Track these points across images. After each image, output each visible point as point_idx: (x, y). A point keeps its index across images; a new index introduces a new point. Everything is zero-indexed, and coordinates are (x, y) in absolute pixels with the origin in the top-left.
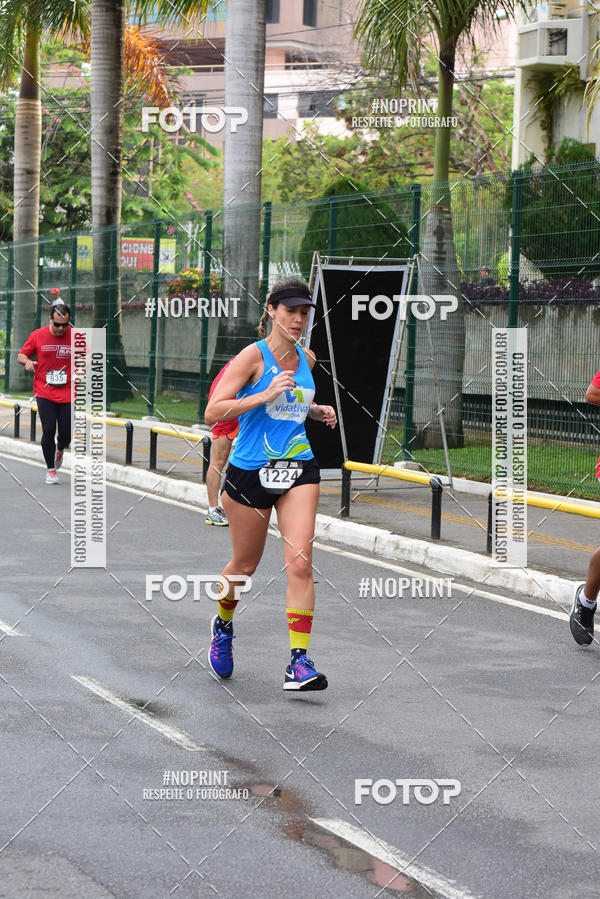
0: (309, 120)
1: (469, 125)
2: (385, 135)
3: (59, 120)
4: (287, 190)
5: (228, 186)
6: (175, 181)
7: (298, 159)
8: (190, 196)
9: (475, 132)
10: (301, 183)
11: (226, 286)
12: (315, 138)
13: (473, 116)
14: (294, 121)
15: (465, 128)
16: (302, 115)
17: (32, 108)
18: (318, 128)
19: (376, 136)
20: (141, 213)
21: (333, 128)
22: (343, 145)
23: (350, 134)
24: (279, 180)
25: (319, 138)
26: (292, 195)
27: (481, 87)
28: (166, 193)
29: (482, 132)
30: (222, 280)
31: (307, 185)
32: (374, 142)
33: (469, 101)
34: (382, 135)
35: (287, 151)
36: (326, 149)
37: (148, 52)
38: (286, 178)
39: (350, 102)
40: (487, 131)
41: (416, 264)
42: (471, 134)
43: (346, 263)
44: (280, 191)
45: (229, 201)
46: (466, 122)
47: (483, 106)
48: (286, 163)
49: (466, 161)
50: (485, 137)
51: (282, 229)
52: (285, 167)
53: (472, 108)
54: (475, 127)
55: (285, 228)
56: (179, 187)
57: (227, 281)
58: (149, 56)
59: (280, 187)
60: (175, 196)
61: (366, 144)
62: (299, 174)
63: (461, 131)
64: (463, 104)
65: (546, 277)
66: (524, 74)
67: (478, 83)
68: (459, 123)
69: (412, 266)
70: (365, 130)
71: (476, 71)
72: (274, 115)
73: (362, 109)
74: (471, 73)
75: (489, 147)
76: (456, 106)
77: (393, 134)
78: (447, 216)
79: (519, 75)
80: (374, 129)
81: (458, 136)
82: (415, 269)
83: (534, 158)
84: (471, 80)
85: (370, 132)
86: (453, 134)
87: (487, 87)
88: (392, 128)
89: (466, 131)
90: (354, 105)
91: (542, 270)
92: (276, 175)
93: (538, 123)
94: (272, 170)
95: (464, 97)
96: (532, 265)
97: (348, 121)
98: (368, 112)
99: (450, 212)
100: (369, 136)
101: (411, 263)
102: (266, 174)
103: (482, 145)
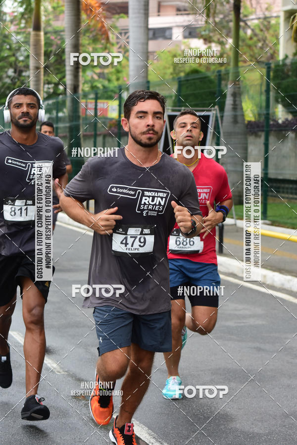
0: (186, 40)
1: (264, 41)
3: (59, 42)
4: (174, 75)
6: (118, 72)
8: (125, 79)
9: (267, 45)
10: (181, 71)
13: (266, 37)
14: (180, 41)
16: (185, 37)
17: (38, 36)
18: (189, 44)
19: (219, 48)
20: (101, 87)
21: (198, 44)
23: (206, 46)
24: (171, 70)
27: (270, 22)
28: (114, 78)
33: (264, 29)
37: (97, 6)
38: (174, 69)
42: (265, 46)
45: (132, 81)
47: (271, 31)
53: (266, 33)
54: (267, 42)
56: (120, 75)
58: (97, 8)
59: (172, 74)
60: (118, 79)
63: (260, 44)
64: (261, 30)
65: (294, 116)
66: (285, 15)
67: (268, 20)
68: (259, 40)
69: (214, 112)
70: (213, 45)
71: (268, 14)
72: (170, 38)
73: (211, 34)
74: (264, 14)
75: (274, 52)
76: (257, 31)
77: (228, 46)
78: (238, 86)
79: (282, 15)
80: (218, 45)
81: (258, 47)
82: (216, 114)
83: (286, 57)
84: (265, 18)
85: (216, 46)
86: (256, 46)
87: (273, 22)
88: (226, 44)
89: (263, 45)
90: (207, 32)
91: (291, 113)
92: (169, 68)
93: (292, 39)
94: (168, 66)
95: (262, 27)
96: (286, 110)
97: (205, 40)
98: (214, 36)
99: (239, 84)
100: (216, 48)
101: (214, 110)
102: (165, 68)
103: (271, 51)
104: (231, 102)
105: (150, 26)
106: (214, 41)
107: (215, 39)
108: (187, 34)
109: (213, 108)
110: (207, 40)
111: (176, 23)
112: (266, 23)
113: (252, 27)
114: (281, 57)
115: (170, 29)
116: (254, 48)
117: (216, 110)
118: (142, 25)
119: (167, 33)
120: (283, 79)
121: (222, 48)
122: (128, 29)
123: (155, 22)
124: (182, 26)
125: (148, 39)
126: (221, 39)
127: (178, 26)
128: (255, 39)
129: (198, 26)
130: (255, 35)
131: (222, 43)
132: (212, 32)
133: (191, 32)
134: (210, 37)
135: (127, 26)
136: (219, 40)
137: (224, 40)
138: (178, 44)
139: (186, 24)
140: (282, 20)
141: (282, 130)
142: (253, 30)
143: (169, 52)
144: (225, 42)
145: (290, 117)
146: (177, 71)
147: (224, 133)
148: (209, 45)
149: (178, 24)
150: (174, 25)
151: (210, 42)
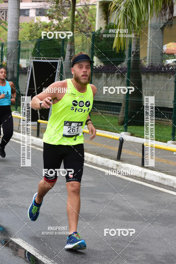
0: (38, 17)
1: (85, 19)
2: (60, 22)
4: (31, 38)
5: (9, 36)
7: (34, 29)
8: (2, 39)
9: (86, 21)
10: (35, 35)
11: (8, 66)
12: (40, 22)
13: (86, 16)
14: (34, 17)
15: (84, 20)
16: (37, 15)
18: (40, 19)
19: (58, 22)
21: (45, 20)
22: (48, 24)
23: (50, 21)
24: (29, 35)
25: (41, 22)
26: (32, 39)
27: (88, 8)
29: (88, 21)
30: (7, 64)
31: (37, 36)
32: (57, 24)
33: (85, 12)
34: (59, 21)
35: (31, 26)
36: (42, 25)
39: (50, 12)
40: (90, 21)
41: (62, 60)
42: (85, 22)
43: (40, 59)
44: (29, 38)
45: (9, 40)
46: (84, 18)
47: (89, 13)
48: (31, 30)
49: (84, 30)
50: (90, 22)
51: (29, 49)
52: (30, 31)
53: (86, 14)
54: (86, 19)
55: (30, 49)
57: (8, 64)
59: (29, 37)
61: (54, 24)
62: (34, 33)
63: (82, 21)
64: (83, 13)
65: (104, 64)
66: (99, 4)
67: (88, 6)
68: (82, 18)
69: (61, 60)
70: (54, 20)
71: (87, 3)
72: (28, 16)
73: (53, 14)
74: (86, 3)
75: (91, 26)
76: (81, 13)
77: (62, 21)
78: (73, 45)
79: (98, 4)
80: (57, 20)
81: (81, 22)
82: (62, 61)
83: (101, 29)
84: (86, 5)
85: (56, 21)
86: (80, 22)
87: (90, 8)
88: (62, 20)
89: (84, 21)
90: (51, 13)
91: (103, 62)
92: (28, 33)
93: (103, 18)
94: (27, 32)
95: (84, 10)
96: (100, 61)
97: (50, 17)
98: (55, 15)
99: (74, 44)
100: (56, 22)
101: (60, 59)
102: (25, 33)
103: (88, 25)
104: (69, 55)
105: (21, 8)
106: (55, 18)
107: (56, 17)
108: (38, 13)
109: (60, 58)
110: (51, 17)
111: (33, 6)
112: (86, 8)
113: (78, 11)
114: (97, 29)
115: (29, 10)
116: (79, 23)
117: (62, 59)
118: (16, 7)
119: (26, 13)
120: (98, 42)
121: (59, 22)
122: (7, 9)
123: (23, 6)
124: (35, 8)
125: (20, 15)
126: (59, 17)
127: (34, 9)
128: (79, 17)
129: (46, 9)
130: (80, 15)
131: (59, 20)
132: (54, 13)
133: (41, 12)
134: (53, 16)
135: (8, 8)
136: (58, 17)
137: (61, 17)
138: (33, 19)
139: (38, 7)
140: (97, 7)
141: (98, 72)
142: (78, 12)
143: (27, 23)
144: (61, 19)
145: (102, 64)
146: (32, 35)
147: (65, 73)
148: (52, 20)
149: (34, 7)
150: (32, 7)
151: (53, 18)
